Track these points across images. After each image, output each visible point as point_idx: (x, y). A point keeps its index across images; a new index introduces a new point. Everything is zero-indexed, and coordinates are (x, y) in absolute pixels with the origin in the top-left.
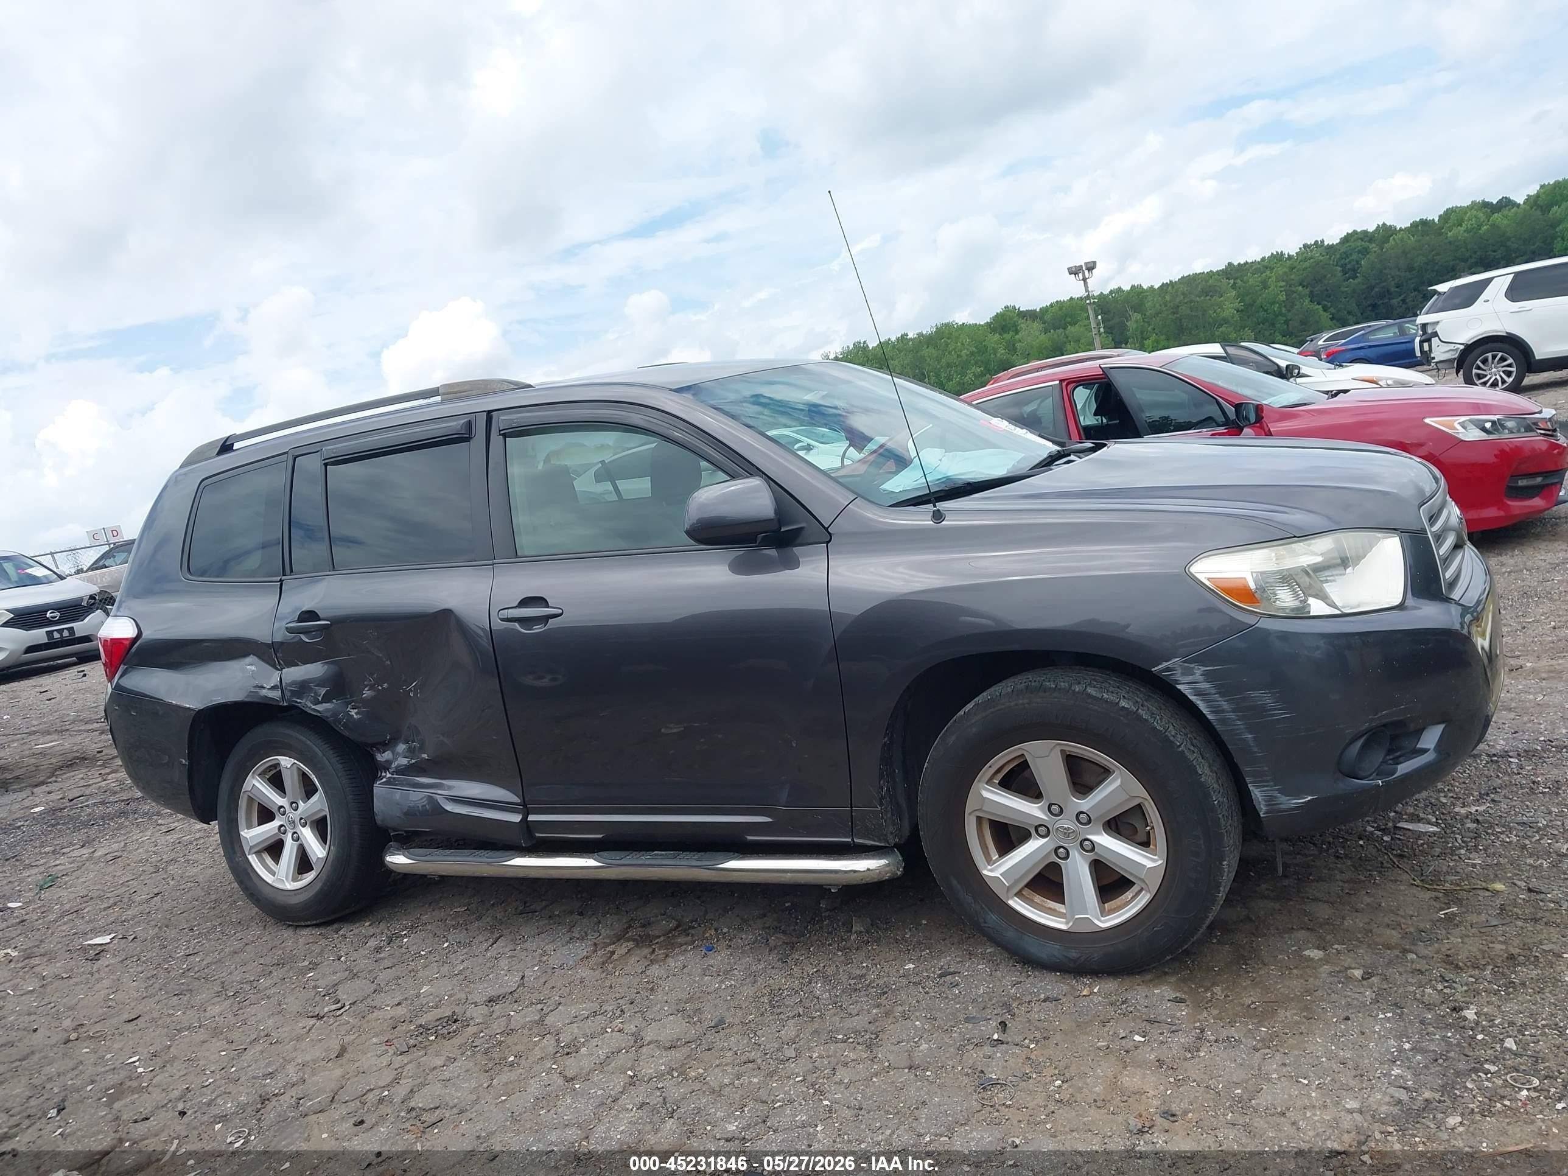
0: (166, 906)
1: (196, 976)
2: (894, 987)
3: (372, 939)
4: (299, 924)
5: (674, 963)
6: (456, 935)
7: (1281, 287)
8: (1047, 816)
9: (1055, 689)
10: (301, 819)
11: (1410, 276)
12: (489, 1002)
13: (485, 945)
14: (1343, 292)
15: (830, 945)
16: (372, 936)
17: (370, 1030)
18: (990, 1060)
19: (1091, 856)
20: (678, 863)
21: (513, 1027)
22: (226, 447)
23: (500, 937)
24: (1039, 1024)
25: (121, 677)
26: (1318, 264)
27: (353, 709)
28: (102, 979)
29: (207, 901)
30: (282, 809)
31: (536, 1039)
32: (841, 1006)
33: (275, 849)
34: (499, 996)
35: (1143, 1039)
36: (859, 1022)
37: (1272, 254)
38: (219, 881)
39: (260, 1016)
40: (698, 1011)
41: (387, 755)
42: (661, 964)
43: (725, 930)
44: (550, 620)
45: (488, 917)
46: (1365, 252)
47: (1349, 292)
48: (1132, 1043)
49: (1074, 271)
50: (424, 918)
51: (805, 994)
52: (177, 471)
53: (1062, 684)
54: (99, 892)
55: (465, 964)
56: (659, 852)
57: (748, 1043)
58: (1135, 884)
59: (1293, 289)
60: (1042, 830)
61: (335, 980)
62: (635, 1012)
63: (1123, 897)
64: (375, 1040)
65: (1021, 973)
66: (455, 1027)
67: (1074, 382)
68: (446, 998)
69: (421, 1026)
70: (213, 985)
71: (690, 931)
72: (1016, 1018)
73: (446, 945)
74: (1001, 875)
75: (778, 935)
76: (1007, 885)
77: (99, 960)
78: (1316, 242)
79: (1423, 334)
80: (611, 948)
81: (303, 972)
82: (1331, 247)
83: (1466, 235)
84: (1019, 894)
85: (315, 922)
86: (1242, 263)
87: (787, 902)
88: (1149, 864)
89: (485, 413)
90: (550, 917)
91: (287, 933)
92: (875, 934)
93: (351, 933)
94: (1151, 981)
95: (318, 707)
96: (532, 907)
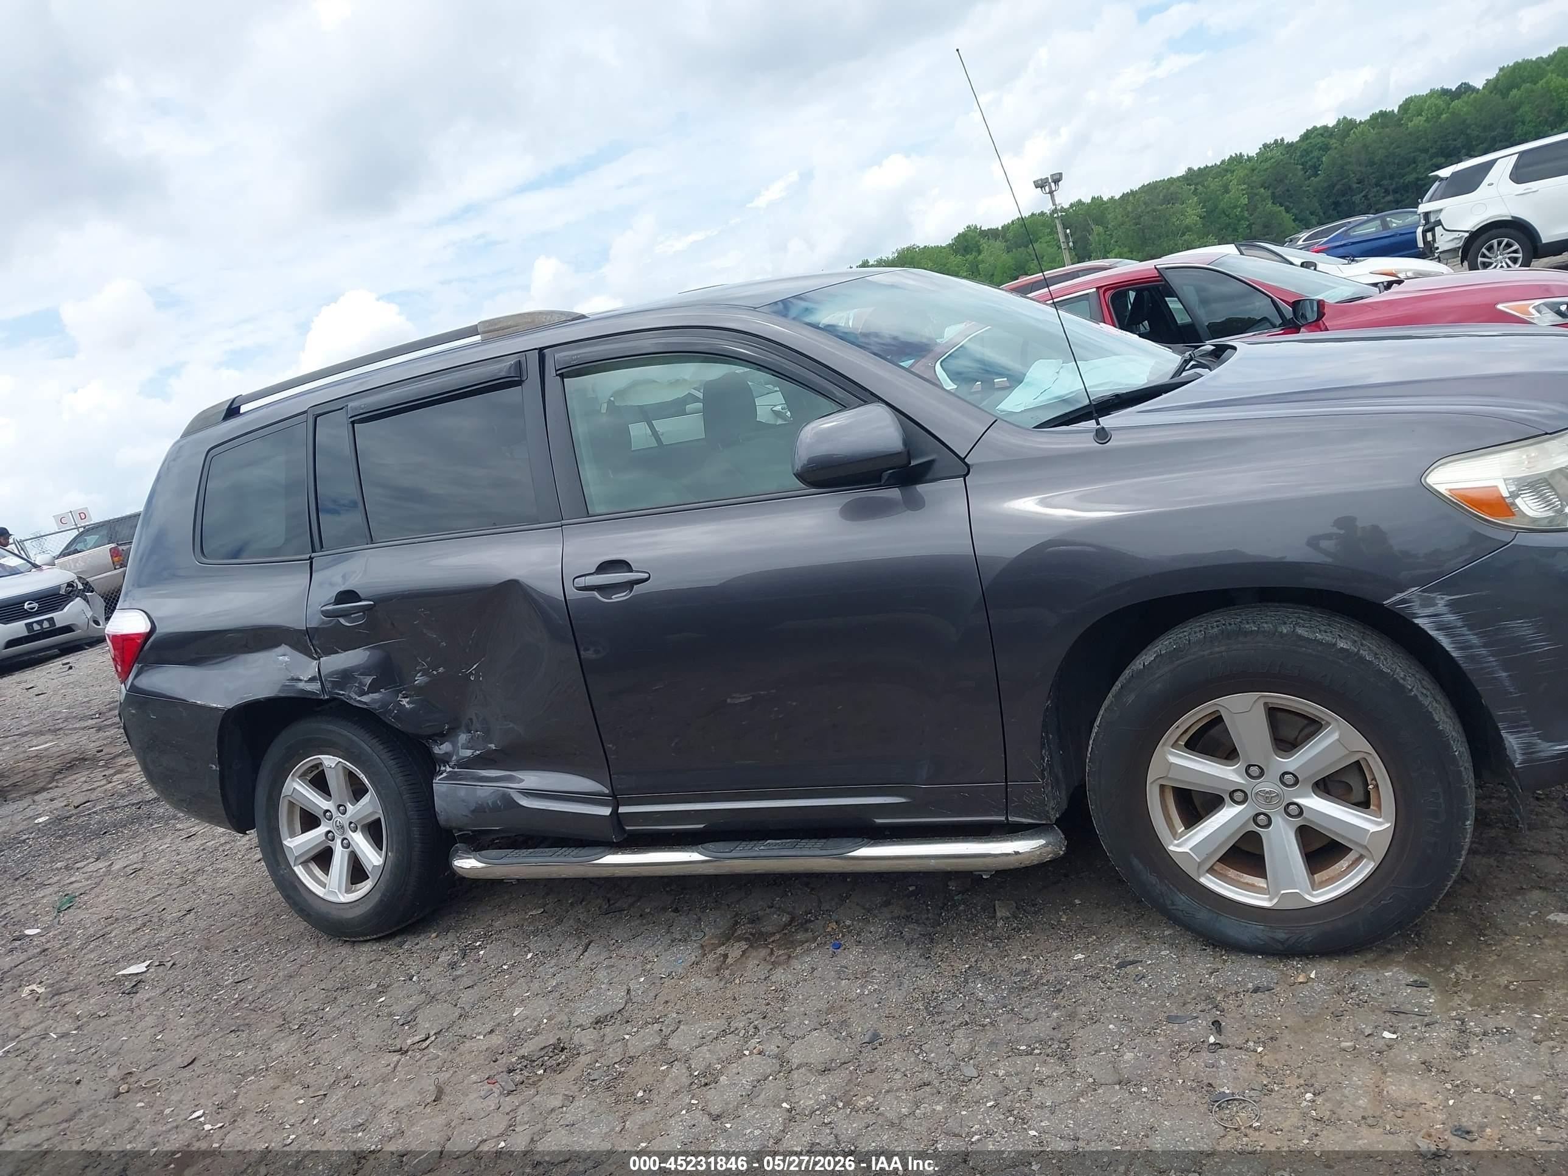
0: (202, 924)
1: (251, 1007)
2: (1068, 983)
3: (443, 953)
4: (358, 939)
5: (801, 965)
6: (539, 944)
7: (1242, 190)
8: (1244, 779)
9: (1257, 632)
10: (351, 823)
11: (1371, 171)
12: (596, 1023)
13: (575, 954)
14: (1305, 191)
15: (975, 935)
16: (442, 949)
17: (465, 1064)
18: (1214, 1069)
19: (1299, 821)
20: (799, 853)
21: (632, 1054)
22: (232, 411)
23: (590, 942)
24: (1257, 1021)
25: (136, 677)
26: (1279, 163)
27: (404, 698)
28: (145, 1016)
29: (247, 916)
30: (328, 814)
31: (663, 1068)
32: (1012, 1010)
33: (323, 858)
34: (607, 1016)
35: (1395, 1036)
36: (1041, 1028)
37: (1231, 156)
38: (255, 892)
39: (334, 1054)
40: (844, 1023)
41: (445, 748)
42: (785, 967)
43: (848, 922)
44: (635, 586)
45: (569, 919)
46: (1326, 148)
47: (1311, 191)
48: (1382, 1042)
49: (1040, 184)
50: (497, 924)
51: (965, 996)
52: (178, 442)
53: (1265, 625)
54: (124, 912)
55: (558, 978)
56: (774, 841)
57: (915, 1060)
58: (1351, 850)
59: (1256, 191)
60: (1239, 796)
61: (411, 1005)
62: (771, 1029)
63: (1336, 866)
64: (474, 1077)
65: (1215, 959)
66: (563, 1057)
67: (1112, 288)
68: (545, 1021)
69: (523, 1057)
70: (273, 1017)
71: (808, 925)
72: (1226, 1015)
73: (529, 956)
74: (1190, 849)
75: (911, 926)
76: (1198, 860)
77: (137, 993)
78: (1276, 141)
79: (1426, 224)
80: (721, 950)
81: (373, 996)
82: (1291, 145)
83: (1426, 125)
84: (1211, 870)
85: (375, 936)
86: (1202, 167)
87: (910, 886)
88: (1373, 828)
89: (537, 351)
90: (641, 916)
91: (344, 950)
92: (1024, 919)
93: (418, 947)
94: (1375, 960)
95: (365, 699)
96: (617, 905)
